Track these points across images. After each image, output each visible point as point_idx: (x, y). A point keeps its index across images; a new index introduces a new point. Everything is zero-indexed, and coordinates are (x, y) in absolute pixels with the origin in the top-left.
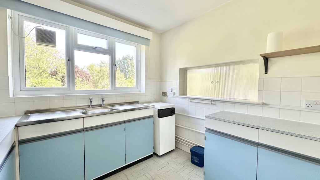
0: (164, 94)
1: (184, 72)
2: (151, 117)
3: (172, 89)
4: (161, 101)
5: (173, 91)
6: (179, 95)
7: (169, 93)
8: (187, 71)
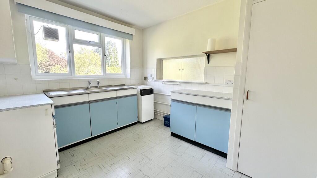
0: (145, 79)
1: (160, 62)
2: (136, 95)
3: (151, 75)
4: (143, 84)
5: (152, 76)
6: (157, 79)
7: (149, 78)
8: (162, 61)
